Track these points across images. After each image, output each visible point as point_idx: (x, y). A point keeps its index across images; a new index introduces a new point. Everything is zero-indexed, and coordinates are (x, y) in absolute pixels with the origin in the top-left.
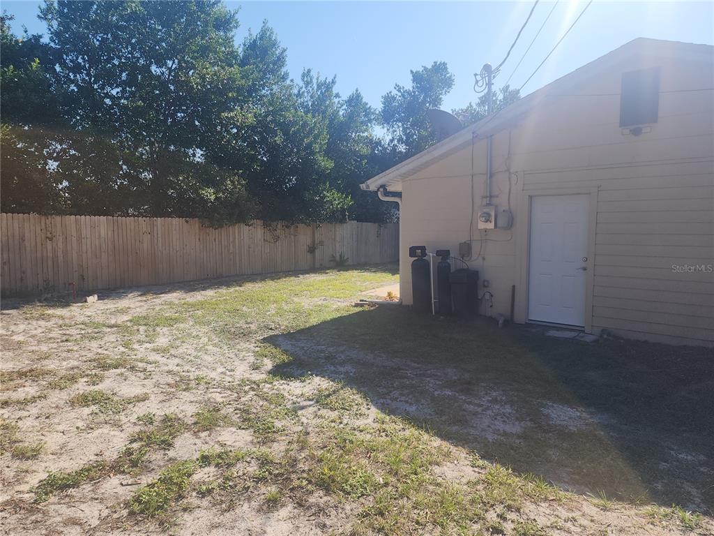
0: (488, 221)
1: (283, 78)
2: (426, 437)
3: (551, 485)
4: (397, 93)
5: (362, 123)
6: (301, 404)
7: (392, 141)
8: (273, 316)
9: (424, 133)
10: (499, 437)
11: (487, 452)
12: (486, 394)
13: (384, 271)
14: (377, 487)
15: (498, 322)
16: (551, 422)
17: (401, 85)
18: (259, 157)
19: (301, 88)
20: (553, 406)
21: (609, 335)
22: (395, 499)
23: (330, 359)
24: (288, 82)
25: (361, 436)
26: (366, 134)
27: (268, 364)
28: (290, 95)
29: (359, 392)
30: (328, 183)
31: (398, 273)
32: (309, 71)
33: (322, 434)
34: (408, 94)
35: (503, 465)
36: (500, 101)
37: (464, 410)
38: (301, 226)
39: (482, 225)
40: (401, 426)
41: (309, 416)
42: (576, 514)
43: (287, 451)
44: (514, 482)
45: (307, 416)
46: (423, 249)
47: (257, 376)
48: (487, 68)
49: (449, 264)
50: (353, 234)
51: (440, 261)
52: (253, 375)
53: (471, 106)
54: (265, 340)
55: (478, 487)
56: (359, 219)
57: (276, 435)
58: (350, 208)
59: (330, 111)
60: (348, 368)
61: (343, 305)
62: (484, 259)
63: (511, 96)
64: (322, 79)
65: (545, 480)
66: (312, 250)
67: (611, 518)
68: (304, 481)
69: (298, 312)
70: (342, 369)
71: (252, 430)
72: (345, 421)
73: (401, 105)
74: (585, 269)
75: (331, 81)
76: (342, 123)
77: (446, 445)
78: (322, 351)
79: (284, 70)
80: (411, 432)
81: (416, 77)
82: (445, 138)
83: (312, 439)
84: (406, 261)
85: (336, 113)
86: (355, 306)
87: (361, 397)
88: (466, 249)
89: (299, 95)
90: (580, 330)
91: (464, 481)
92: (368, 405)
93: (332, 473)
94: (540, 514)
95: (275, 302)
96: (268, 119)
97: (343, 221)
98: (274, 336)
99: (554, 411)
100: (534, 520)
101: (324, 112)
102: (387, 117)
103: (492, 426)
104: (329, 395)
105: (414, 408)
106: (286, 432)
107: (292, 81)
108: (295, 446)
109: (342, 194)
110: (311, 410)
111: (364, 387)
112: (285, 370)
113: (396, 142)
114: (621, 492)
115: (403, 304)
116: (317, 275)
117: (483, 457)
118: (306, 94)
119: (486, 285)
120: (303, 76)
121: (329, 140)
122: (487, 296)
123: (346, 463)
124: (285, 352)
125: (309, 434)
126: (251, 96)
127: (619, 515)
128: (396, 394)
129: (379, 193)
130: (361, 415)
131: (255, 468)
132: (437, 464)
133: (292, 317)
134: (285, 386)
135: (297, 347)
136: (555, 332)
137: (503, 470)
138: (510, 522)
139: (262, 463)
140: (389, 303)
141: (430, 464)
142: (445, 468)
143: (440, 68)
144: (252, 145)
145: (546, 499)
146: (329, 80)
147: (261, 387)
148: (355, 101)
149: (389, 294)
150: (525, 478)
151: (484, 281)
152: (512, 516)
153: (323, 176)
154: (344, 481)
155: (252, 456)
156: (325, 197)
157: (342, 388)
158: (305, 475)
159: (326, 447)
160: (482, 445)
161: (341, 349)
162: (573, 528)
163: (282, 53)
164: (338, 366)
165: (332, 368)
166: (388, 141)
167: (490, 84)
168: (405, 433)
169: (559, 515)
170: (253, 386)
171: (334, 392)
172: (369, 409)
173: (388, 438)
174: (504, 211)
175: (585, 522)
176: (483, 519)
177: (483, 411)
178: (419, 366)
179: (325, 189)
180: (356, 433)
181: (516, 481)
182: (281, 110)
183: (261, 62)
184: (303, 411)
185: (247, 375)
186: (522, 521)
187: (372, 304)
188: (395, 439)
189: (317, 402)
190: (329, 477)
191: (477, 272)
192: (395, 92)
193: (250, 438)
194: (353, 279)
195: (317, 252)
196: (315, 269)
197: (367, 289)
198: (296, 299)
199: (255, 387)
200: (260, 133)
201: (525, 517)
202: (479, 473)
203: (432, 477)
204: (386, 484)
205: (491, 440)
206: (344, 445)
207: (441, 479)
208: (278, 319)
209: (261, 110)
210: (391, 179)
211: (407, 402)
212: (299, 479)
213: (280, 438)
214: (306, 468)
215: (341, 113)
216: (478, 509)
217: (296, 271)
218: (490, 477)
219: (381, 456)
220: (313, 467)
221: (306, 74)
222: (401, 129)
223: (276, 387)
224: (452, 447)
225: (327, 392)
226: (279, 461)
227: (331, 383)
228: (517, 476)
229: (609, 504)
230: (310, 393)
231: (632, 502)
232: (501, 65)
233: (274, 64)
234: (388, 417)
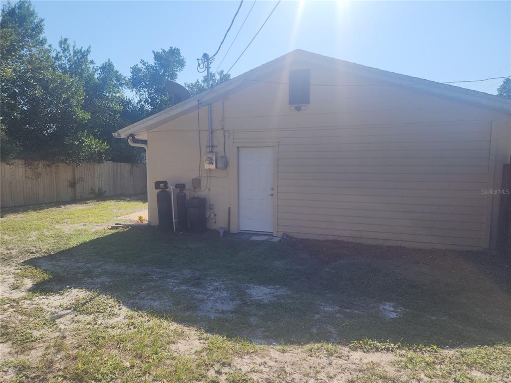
0: (211, 163)
1: (41, 42)
2: (165, 323)
3: (251, 342)
4: (142, 66)
5: (114, 86)
6: (59, 314)
7: (140, 101)
8: (34, 241)
9: (165, 98)
10: (219, 315)
11: (209, 327)
12: (210, 285)
13: (137, 200)
14: (124, 370)
15: (220, 233)
16: (252, 299)
17: (146, 61)
18: (20, 107)
19: (59, 53)
20: (253, 288)
21: (287, 236)
22: (139, 377)
23: (88, 273)
24: (46, 46)
25: (112, 332)
26: (118, 95)
27: (29, 283)
28: (49, 57)
29: (113, 296)
30: (86, 131)
31: (147, 202)
32: (66, 40)
33: (77, 336)
34: (152, 68)
35: (220, 334)
36: (218, 80)
37: (195, 299)
38: (62, 165)
39: (207, 166)
40: (147, 318)
41: (66, 323)
42: (267, 359)
43: (44, 355)
44: (227, 345)
45: (64, 324)
46: (165, 183)
47: (16, 295)
48: (205, 55)
49: (185, 193)
50: (109, 172)
51: (178, 192)
52: (13, 295)
53: (198, 82)
54: (25, 263)
55: (203, 354)
56: (114, 160)
57: (33, 344)
58: (106, 151)
59: (85, 74)
60: (104, 279)
61: (101, 228)
62: (209, 190)
63: (225, 78)
64: (78, 47)
65: (247, 339)
66: (73, 185)
67: (288, 357)
68: (59, 378)
69: (59, 237)
70: (98, 280)
71: (10, 343)
72: (99, 322)
73: (146, 76)
74: (272, 195)
75: (86, 50)
76: (96, 84)
77: (180, 327)
78: (80, 268)
79: (42, 36)
80: (155, 321)
81: (157, 56)
82: (178, 103)
83: (68, 342)
84: (152, 192)
85: (91, 76)
86: (111, 229)
87: (114, 301)
88: (197, 183)
89: (57, 58)
90: (270, 234)
91: (193, 351)
92: (119, 306)
93: (85, 367)
94: (243, 364)
95: (38, 229)
96: (28, 76)
97: (100, 161)
98: (35, 258)
99: (255, 291)
100: (240, 369)
101: (80, 74)
102: (136, 82)
103: (214, 308)
104: (85, 303)
105: (157, 303)
106: (44, 339)
107: (50, 46)
108: (52, 350)
109: (99, 140)
110: (69, 317)
111: (117, 292)
112: (45, 287)
113: (143, 103)
114: (293, 338)
115: (152, 225)
116: (78, 205)
117: (207, 332)
118: (63, 58)
119: (211, 208)
120: (61, 43)
121: (85, 96)
122: (212, 216)
123: (98, 356)
124: (46, 271)
125: (65, 337)
126: (10, 54)
127: (292, 354)
128: (143, 294)
129: (129, 140)
130: (113, 315)
131: (12, 375)
132: (173, 343)
133: (53, 241)
134: (44, 300)
135: (57, 266)
136: (255, 237)
137: (220, 338)
138: (224, 375)
139: (20, 370)
140: (139, 225)
141: (168, 344)
142: (179, 344)
143: (174, 52)
144: (13, 96)
145: (248, 353)
146: (84, 49)
147: (20, 304)
148: (107, 68)
149: (140, 218)
150: (235, 341)
151: (210, 205)
152: (226, 370)
153: (81, 126)
154: (96, 371)
155: (10, 365)
156: (83, 142)
157: (98, 296)
158: (61, 373)
159: (80, 346)
160: (207, 323)
161: (98, 264)
162: (264, 369)
163: (40, 22)
164: (95, 278)
165: (90, 280)
166: (136, 102)
167: (208, 68)
168: (149, 323)
169: (256, 362)
170: (13, 303)
171: (91, 300)
172: (120, 309)
173: (135, 330)
174: (222, 157)
175: (272, 363)
176: (206, 377)
177: (208, 297)
178: (163, 270)
179: (83, 136)
180: (109, 330)
181: (229, 344)
182: (40, 68)
183: (20, 27)
184: (61, 319)
185: (7, 295)
186: (232, 372)
187: (125, 226)
188: (141, 330)
189: (74, 310)
190: (83, 371)
191: (205, 199)
192: (140, 66)
193: (9, 350)
194: (110, 207)
195: (78, 186)
196: (74, 200)
197: (122, 215)
198: (57, 226)
199: (15, 304)
200: (20, 86)
201: (234, 369)
202: (204, 343)
203: (169, 354)
204: (132, 367)
205: (213, 318)
206: (97, 342)
207: (176, 353)
208: (40, 244)
209: (20, 67)
210: (139, 130)
211: (152, 299)
212: (54, 377)
213: (38, 346)
214: (62, 367)
215: (96, 76)
216: (202, 371)
217: (58, 202)
218: (211, 345)
219: (129, 345)
220: (68, 365)
221: (64, 42)
222: (147, 93)
223: (35, 302)
224: (185, 328)
225: (84, 301)
226: (35, 366)
227: (88, 293)
228: (229, 341)
229: (286, 348)
230: (69, 303)
231: (299, 344)
232: (215, 55)
233: (32, 30)
234: (136, 313)
